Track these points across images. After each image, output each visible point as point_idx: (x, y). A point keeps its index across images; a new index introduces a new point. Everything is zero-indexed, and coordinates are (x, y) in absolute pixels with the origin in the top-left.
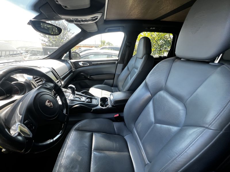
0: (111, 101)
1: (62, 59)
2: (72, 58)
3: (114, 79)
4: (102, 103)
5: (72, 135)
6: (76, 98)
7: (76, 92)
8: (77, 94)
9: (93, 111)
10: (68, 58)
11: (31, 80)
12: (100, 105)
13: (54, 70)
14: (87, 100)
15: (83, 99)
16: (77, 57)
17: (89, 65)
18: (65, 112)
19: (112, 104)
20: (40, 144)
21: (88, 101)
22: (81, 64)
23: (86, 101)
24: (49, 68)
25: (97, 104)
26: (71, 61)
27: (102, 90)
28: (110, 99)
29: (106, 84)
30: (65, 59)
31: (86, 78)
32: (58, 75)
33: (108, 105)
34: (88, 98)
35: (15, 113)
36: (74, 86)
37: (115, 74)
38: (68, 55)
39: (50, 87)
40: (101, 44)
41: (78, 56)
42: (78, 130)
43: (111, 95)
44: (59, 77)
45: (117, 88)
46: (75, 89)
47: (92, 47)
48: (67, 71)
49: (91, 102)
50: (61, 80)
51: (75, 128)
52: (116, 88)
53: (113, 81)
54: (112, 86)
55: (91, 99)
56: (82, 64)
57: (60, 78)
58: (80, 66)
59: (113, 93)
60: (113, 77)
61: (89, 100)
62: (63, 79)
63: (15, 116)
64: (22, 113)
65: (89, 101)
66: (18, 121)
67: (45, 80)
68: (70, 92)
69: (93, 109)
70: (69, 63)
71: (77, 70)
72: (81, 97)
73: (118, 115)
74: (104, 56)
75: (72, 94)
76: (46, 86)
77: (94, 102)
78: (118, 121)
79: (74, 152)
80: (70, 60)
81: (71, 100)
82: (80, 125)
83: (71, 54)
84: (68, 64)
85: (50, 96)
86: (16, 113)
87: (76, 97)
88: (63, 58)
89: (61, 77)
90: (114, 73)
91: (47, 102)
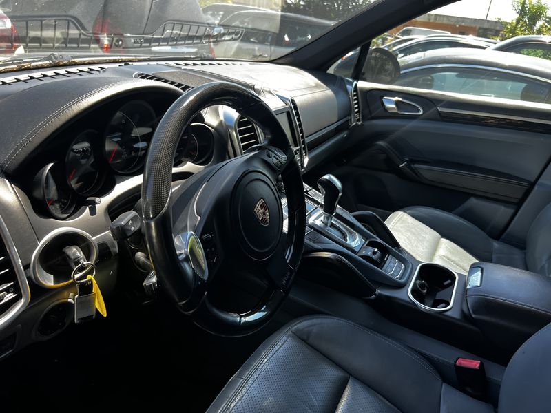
0: (465, 291)
1: (328, 72)
2: (364, 74)
3: (518, 205)
4: (422, 286)
5: (280, 344)
6: (332, 230)
7: (339, 209)
8: (339, 217)
9: (376, 299)
10: (351, 71)
11: (231, 127)
12: (413, 292)
13: (295, 108)
14: (369, 252)
15: (356, 242)
16: (386, 70)
17: (421, 113)
18: (288, 255)
19: (465, 309)
20: (215, 311)
21: (370, 254)
22: (390, 103)
23: (364, 253)
24: (283, 99)
25: (403, 280)
26: (356, 85)
27: (443, 236)
28: (465, 285)
29: (468, 216)
30: (338, 74)
31: (391, 167)
32: (302, 131)
33: (448, 304)
34: (372, 244)
35: (189, 207)
36: (338, 184)
37: (532, 185)
38: (355, 61)
39: (276, 164)
40: (518, 21)
41: (389, 66)
42: (303, 340)
43: (473, 267)
44: (303, 137)
45: (517, 254)
46: (340, 195)
47: (463, 31)
48: (331, 119)
49: (380, 263)
50: (304, 148)
51: (297, 330)
52: (516, 251)
53: (511, 211)
54: (498, 234)
55: (384, 251)
56: (394, 106)
57: (304, 143)
58: (386, 110)
59: (489, 267)
60: (520, 195)
61: (374, 253)
62: (312, 147)
63: (187, 213)
64: (203, 211)
65: (375, 257)
66: (191, 227)
67: (270, 136)
68: (319, 200)
69: (378, 291)
70: (346, 91)
71: (368, 123)
72: (351, 233)
73: (475, 364)
74: (510, 85)
75: (321, 211)
76: (269, 156)
77: (392, 269)
78: (469, 389)
79: (271, 399)
80: (355, 82)
81: (315, 230)
82: (315, 330)
83: (368, 55)
84: (342, 93)
85: (269, 189)
86: (191, 206)
87: (332, 225)
88: (331, 70)
89: (308, 140)
90: (533, 180)
91: (259, 204)
